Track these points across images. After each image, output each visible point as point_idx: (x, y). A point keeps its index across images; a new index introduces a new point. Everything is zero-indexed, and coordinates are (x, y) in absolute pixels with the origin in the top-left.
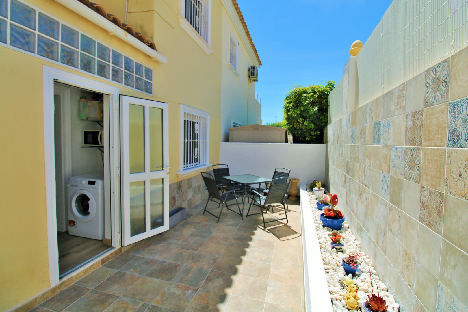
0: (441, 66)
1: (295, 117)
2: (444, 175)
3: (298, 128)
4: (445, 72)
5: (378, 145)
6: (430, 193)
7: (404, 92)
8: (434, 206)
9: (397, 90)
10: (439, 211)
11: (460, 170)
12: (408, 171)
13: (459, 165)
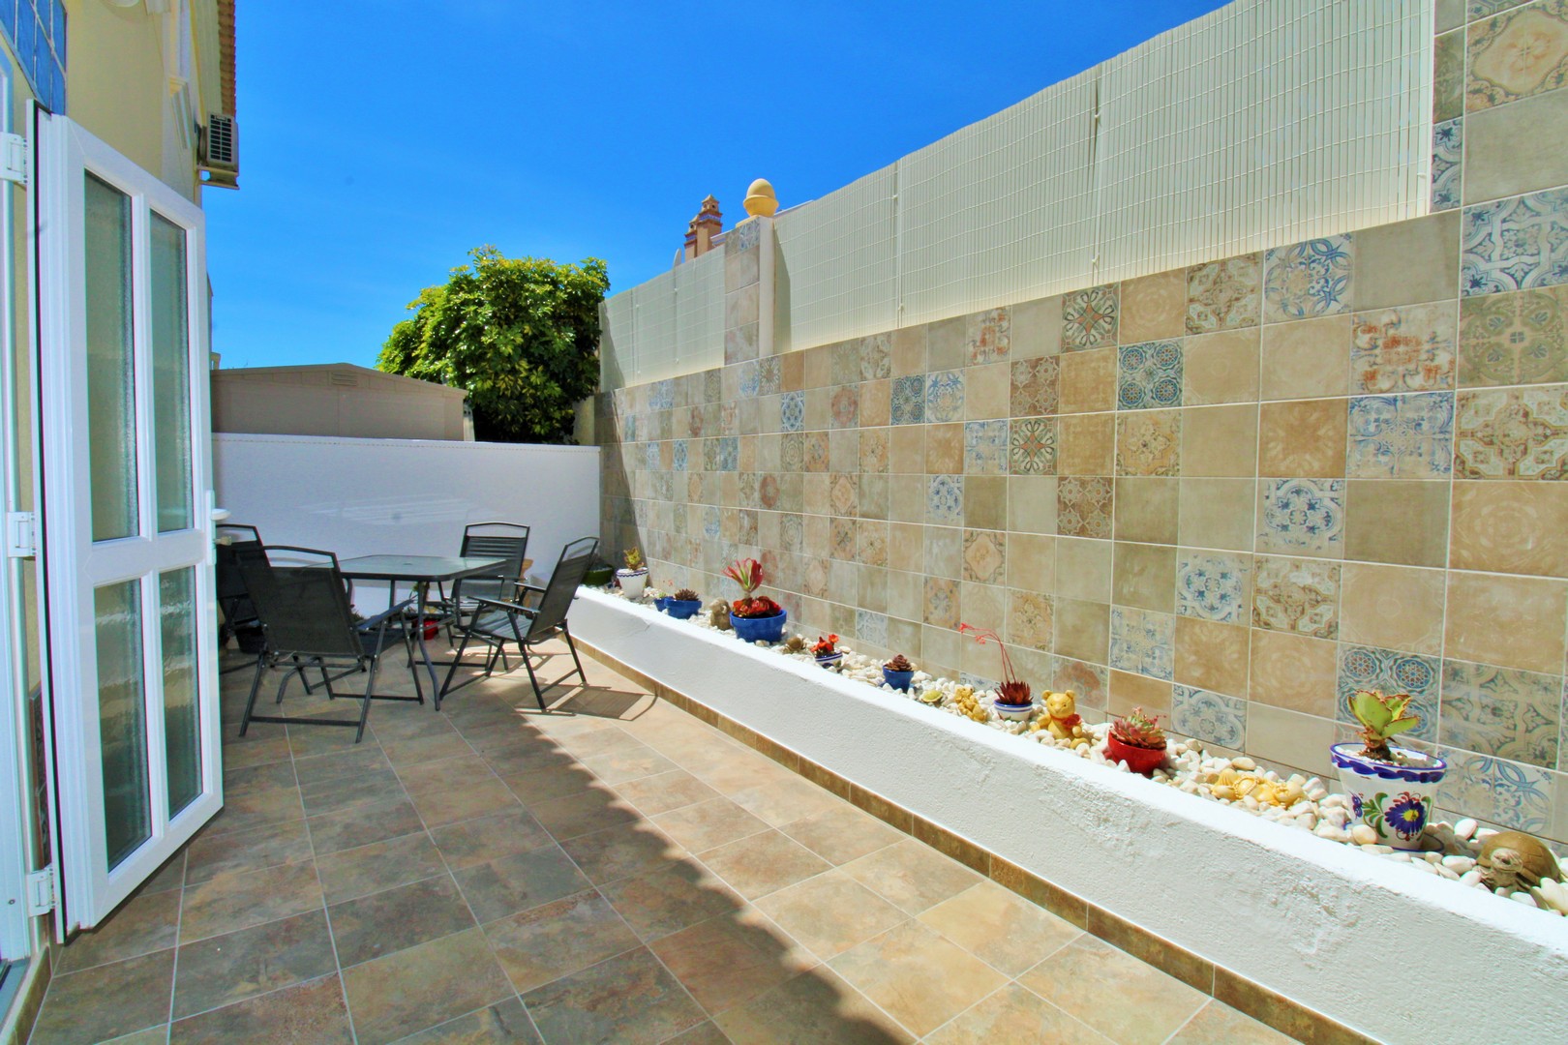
0: (1100, 293)
1: (510, 354)
2: (1113, 451)
3: (508, 393)
4: (1109, 303)
5: (919, 422)
6: (1083, 484)
7: (1005, 324)
8: (1093, 501)
9: (980, 318)
10: (1104, 505)
11: (1145, 438)
12: (1021, 459)
13: (1142, 431)
